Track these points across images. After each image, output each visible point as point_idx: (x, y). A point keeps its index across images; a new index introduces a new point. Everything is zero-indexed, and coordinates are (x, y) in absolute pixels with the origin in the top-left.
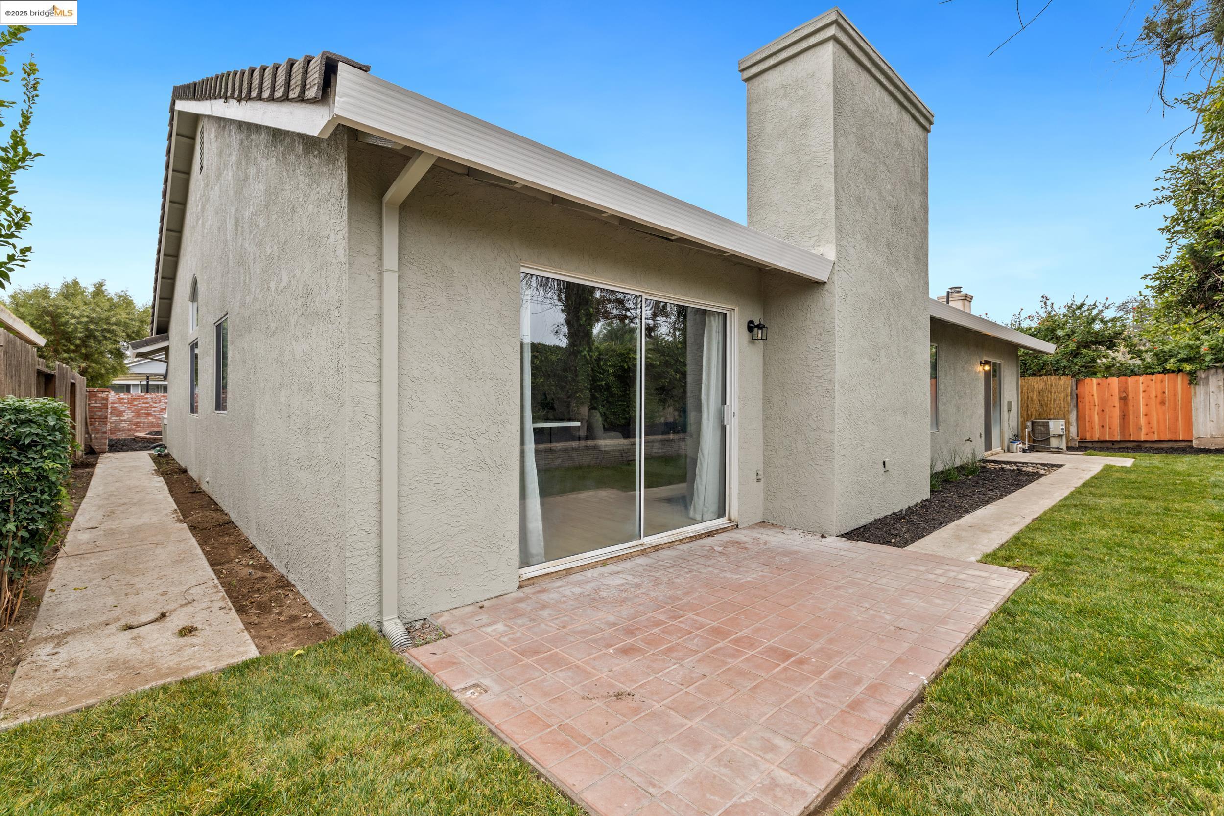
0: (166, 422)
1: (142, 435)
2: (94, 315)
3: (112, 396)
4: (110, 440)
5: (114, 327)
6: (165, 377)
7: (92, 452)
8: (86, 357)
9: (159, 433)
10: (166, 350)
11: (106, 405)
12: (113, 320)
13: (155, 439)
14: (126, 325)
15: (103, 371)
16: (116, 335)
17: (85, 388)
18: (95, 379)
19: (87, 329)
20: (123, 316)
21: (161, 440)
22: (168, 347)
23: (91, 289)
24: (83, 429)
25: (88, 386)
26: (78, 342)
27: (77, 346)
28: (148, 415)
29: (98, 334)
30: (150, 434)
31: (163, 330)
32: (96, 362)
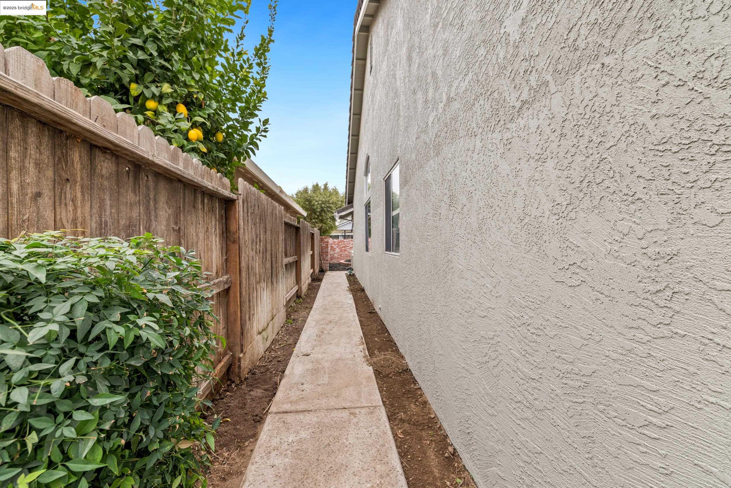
0: (353, 255)
1: (342, 261)
2: (324, 200)
3: (331, 241)
4: (330, 264)
5: (331, 205)
6: (352, 231)
7: (322, 271)
8: (322, 221)
9: (349, 261)
10: (352, 213)
11: (327, 245)
12: (331, 201)
13: (348, 264)
14: (336, 204)
15: (328, 228)
16: (332, 209)
17: (319, 237)
18: (324, 232)
19: (322, 207)
20: (334, 199)
21: (350, 264)
22: (353, 211)
23: (323, 187)
24: (319, 258)
25: (321, 235)
26: (318, 214)
27: (318, 216)
28: (345, 250)
29: (325, 209)
30: (346, 261)
31: (351, 201)
32: (325, 224)
